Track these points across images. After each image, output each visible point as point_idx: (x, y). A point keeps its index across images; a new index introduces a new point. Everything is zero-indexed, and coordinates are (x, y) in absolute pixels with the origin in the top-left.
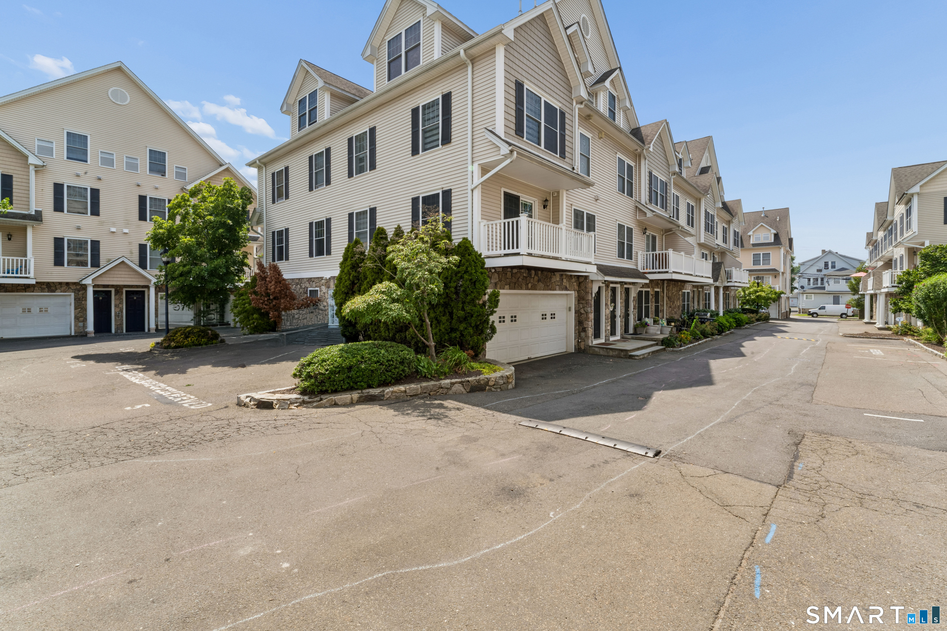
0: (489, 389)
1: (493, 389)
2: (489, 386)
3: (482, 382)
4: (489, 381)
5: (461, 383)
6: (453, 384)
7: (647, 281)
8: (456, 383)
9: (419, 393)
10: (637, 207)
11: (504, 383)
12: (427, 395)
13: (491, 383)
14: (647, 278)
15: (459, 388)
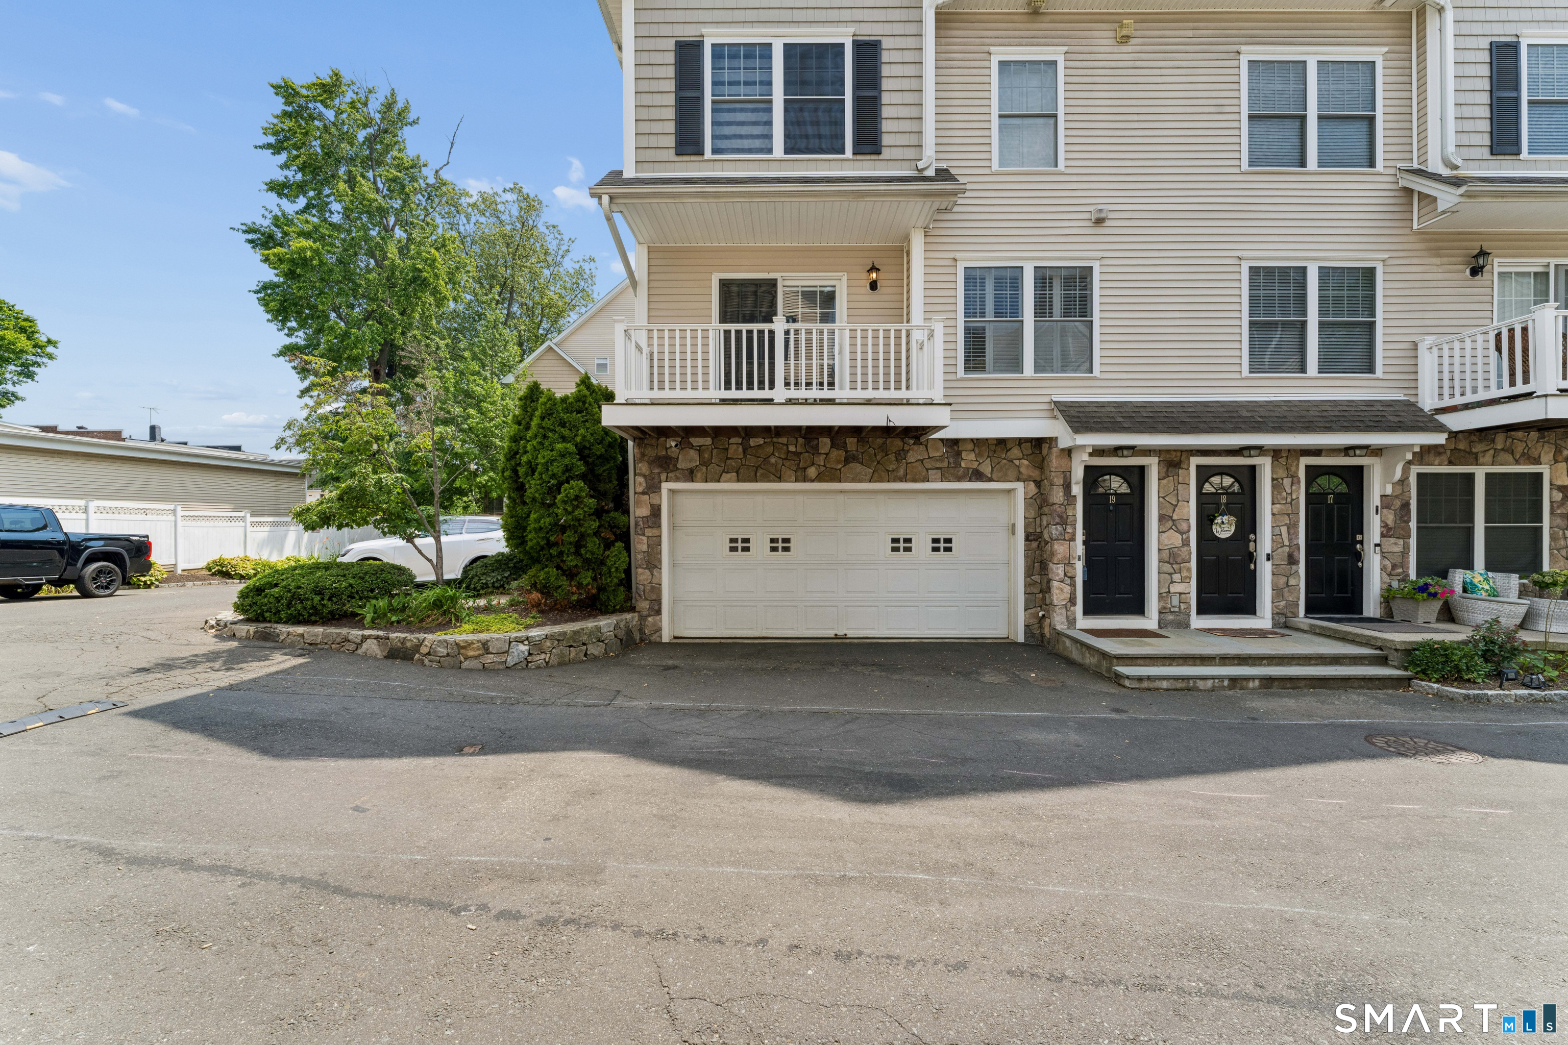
0: (419, 660)
1: (426, 661)
2: (420, 654)
3: (408, 644)
4: (421, 644)
5: (377, 638)
6: (365, 638)
7: (1440, 439)
8: (369, 637)
9: (319, 641)
10: (1409, 192)
11: (448, 655)
12: (327, 647)
13: (424, 650)
14: (1441, 428)
15: (373, 646)
